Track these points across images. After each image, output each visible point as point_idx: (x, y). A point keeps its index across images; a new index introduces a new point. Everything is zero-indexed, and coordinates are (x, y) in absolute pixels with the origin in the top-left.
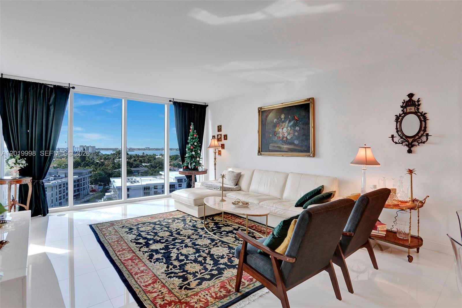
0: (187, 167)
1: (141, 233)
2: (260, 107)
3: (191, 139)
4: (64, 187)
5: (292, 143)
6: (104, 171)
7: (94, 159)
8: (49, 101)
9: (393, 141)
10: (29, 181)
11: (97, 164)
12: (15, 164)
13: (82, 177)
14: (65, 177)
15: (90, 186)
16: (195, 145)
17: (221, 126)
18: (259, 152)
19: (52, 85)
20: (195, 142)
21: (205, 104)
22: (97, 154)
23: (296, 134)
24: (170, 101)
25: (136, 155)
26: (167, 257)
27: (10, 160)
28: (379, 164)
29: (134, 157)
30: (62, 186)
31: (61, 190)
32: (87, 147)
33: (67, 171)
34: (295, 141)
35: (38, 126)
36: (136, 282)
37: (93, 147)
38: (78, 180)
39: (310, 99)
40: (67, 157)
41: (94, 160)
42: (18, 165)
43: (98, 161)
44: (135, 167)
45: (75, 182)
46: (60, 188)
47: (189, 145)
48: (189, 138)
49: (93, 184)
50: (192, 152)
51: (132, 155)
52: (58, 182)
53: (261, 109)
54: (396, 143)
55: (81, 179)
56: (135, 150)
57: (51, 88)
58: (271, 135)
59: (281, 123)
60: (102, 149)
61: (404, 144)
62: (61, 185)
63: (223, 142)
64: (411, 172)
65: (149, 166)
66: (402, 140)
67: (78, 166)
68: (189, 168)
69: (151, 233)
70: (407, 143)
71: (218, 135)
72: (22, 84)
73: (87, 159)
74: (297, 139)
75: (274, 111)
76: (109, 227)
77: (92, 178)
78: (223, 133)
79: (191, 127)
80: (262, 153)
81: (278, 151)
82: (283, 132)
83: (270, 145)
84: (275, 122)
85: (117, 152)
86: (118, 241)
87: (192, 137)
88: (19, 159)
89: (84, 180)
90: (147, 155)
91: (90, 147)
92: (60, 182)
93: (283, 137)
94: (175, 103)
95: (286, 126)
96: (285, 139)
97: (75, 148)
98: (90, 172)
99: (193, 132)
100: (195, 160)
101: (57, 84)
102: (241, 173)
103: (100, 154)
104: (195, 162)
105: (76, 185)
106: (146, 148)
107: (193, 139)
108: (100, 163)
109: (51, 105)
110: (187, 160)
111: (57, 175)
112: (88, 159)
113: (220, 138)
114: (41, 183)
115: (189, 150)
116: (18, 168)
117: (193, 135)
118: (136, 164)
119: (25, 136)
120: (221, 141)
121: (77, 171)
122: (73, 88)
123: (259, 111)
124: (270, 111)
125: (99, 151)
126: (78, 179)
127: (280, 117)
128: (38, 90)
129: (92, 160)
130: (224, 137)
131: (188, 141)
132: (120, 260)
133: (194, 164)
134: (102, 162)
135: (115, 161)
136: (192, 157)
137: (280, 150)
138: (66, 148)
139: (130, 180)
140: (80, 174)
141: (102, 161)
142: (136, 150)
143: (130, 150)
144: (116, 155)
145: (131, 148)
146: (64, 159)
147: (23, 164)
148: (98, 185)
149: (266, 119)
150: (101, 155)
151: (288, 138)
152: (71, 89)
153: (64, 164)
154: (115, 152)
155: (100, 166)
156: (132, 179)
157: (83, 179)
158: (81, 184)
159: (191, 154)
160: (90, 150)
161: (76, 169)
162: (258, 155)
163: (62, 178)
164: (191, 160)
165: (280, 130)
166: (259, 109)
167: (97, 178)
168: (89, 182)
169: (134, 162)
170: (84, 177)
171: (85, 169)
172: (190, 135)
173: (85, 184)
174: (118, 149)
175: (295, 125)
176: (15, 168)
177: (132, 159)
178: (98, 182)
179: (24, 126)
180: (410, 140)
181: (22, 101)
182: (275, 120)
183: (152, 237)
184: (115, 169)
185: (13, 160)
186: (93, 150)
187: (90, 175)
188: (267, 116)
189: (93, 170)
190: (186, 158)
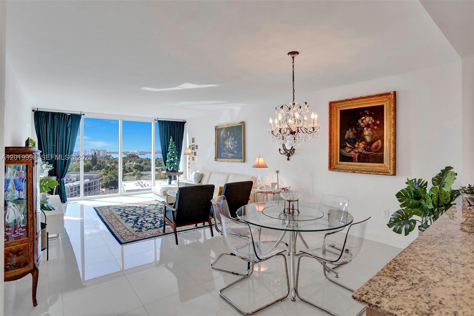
0: (167, 170)
1: (126, 211)
2: (216, 125)
3: (171, 148)
4: (75, 190)
5: (233, 153)
6: (114, 175)
7: (104, 162)
8: (67, 125)
9: (280, 152)
10: (55, 179)
11: (107, 168)
12: (46, 168)
13: (92, 181)
14: (77, 181)
15: (101, 189)
16: (173, 153)
17: (194, 138)
18: (216, 158)
19: (69, 113)
20: (173, 151)
21: (183, 121)
22: (108, 158)
23: (235, 146)
24: (155, 120)
25: (147, 158)
26: (136, 221)
27: (43, 165)
28: (268, 167)
29: (145, 160)
30: (74, 190)
31: (72, 194)
32: (98, 150)
33: (79, 175)
34: (235, 151)
35: (60, 142)
36: (115, 229)
37: (104, 150)
38: (89, 184)
39: (242, 122)
40: (79, 161)
41: (105, 164)
42: (48, 168)
43: (109, 165)
44: (146, 171)
45: (86, 186)
46: (71, 191)
47: (169, 153)
48: (169, 148)
49: (104, 188)
50: (171, 158)
51: (143, 158)
52: (69, 186)
53: (217, 127)
54: (281, 154)
55: (92, 183)
56: (146, 153)
57: (69, 115)
58: (222, 147)
59: (228, 138)
60: (114, 153)
61: (286, 154)
62: (72, 189)
63: (196, 150)
64: (278, 172)
65: (160, 170)
66: (285, 152)
67: (89, 170)
68: (169, 171)
69: (132, 212)
70: (287, 154)
71: (192, 145)
72: (50, 113)
73: (98, 163)
74: (236, 150)
75: (224, 129)
76: (106, 208)
77: (103, 181)
78: (195, 144)
79: (171, 140)
80: (217, 159)
81: (226, 157)
82: (229, 145)
83: (222, 153)
84: (224, 137)
85: (128, 156)
86: (110, 215)
87: (171, 147)
88: (48, 164)
89: (95, 184)
90: (158, 158)
91: (101, 151)
92: (72, 185)
93: (229, 148)
94: (159, 121)
95: (230, 141)
96: (230, 149)
97: (87, 152)
98: (101, 175)
99: (172, 143)
100: (173, 164)
101: (72, 113)
102: (203, 174)
103: (111, 157)
104: (173, 166)
105: (87, 189)
106: (157, 152)
107: (172, 148)
108: (111, 167)
109: (69, 127)
110: (168, 164)
111: (69, 179)
112: (100, 163)
113: (194, 148)
114: (62, 181)
115: (169, 157)
116: (48, 170)
117: (172, 146)
118: (146, 167)
119: (52, 149)
120: (194, 149)
121: (88, 174)
122: (84, 115)
123: (216, 129)
124: (221, 129)
125: (110, 155)
126: (90, 182)
127: (227, 134)
128: (60, 118)
129: (103, 163)
130: (196, 147)
131: (168, 150)
132: (109, 222)
133: (172, 167)
134: (113, 166)
135: (126, 165)
136: (171, 162)
137: (227, 157)
138: (77, 151)
139: (140, 183)
140: (91, 178)
141: (113, 164)
142: (148, 153)
143: (141, 153)
144: (127, 158)
145: (142, 152)
146: (76, 163)
147: (51, 168)
148: (109, 188)
149: (220, 135)
150: (112, 159)
151: (232, 149)
152: (82, 115)
153: (76, 167)
154: (126, 155)
155: (110, 170)
156: (142, 183)
157: (93, 182)
158: (92, 188)
159: (170, 159)
160: (101, 154)
161: (87, 173)
162: (215, 161)
163: (73, 182)
164: (170, 164)
165: (227, 143)
166: (216, 127)
167: (108, 181)
168: (100, 186)
169: (145, 166)
170: (95, 180)
171: (96, 173)
172: (169, 146)
173: (96, 188)
174: (129, 152)
175: (235, 140)
176: (46, 170)
177: (143, 162)
178: (109, 185)
179: (52, 142)
180: (288, 152)
181: (50, 126)
182: (225, 136)
183: (131, 213)
184: (125, 173)
185: (45, 165)
186: (104, 154)
187: (101, 179)
188: (220, 133)
189: (104, 174)
190: (167, 163)
